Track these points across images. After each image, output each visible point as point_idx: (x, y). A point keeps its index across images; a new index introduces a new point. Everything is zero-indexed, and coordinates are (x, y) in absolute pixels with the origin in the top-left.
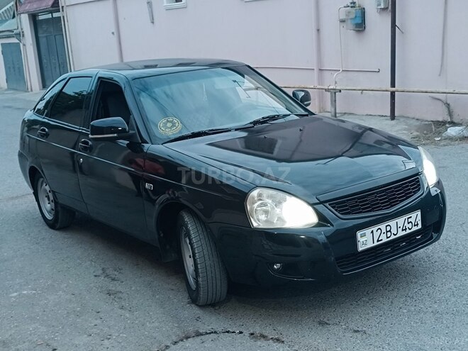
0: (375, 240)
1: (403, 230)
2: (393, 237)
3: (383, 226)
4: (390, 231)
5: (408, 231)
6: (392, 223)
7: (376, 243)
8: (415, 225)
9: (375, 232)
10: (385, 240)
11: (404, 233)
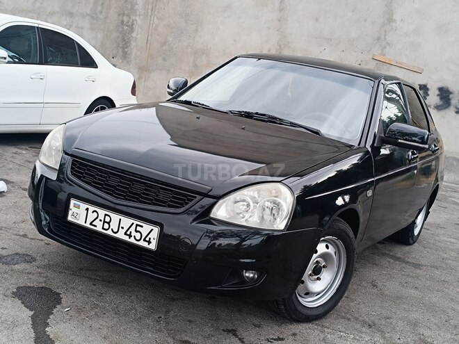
0: (89, 222)
1: (126, 234)
2: (109, 232)
3: (102, 212)
4: (109, 223)
5: (132, 240)
6: (115, 217)
7: (88, 225)
8: (144, 240)
9: (90, 211)
10: (99, 229)
11: (126, 238)
